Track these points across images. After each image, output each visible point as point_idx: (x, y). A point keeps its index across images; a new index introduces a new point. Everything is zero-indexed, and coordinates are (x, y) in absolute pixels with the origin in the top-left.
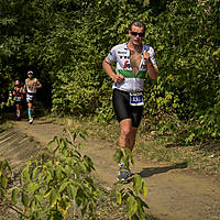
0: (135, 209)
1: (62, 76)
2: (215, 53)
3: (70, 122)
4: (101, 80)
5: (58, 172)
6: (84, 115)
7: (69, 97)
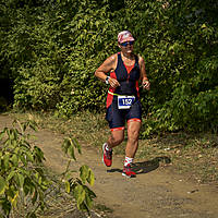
0: (83, 198)
1: (23, 71)
2: (172, 47)
3: (31, 117)
4: (61, 75)
5: (6, 161)
6: (45, 110)
7: (30, 93)
